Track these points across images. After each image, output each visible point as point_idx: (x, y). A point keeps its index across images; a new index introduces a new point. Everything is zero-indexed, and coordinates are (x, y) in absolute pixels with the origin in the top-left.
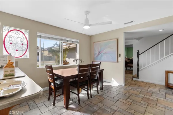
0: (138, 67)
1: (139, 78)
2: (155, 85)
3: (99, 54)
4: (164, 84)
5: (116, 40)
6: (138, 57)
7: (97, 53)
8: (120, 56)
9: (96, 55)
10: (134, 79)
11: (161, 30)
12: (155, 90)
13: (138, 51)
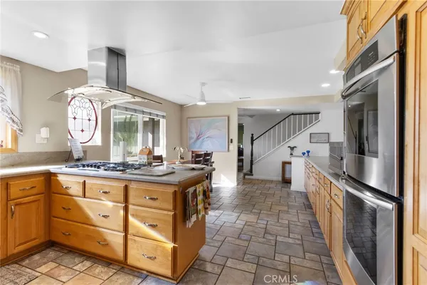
0: (252, 158)
1: (252, 175)
2: (272, 182)
3: (198, 138)
4: (280, 179)
5: (227, 118)
6: (252, 144)
7: (195, 136)
8: (232, 142)
9: (192, 141)
10: (247, 177)
11: (278, 110)
12: (272, 185)
13: (252, 135)
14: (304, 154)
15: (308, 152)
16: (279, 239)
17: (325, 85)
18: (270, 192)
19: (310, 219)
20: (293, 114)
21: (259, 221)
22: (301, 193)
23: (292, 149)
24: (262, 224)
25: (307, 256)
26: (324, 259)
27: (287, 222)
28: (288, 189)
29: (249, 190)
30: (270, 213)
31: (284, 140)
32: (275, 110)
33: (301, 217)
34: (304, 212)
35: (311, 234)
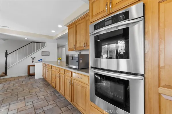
0: (6, 65)
1: (7, 76)
2: (22, 77)
4: (27, 74)
6: (6, 57)
10: (2, 77)
11: (26, 39)
12: (23, 79)
13: (7, 51)
14: (39, 61)
15: (41, 60)
16: (45, 109)
17: (53, 31)
18: (24, 83)
19: (52, 90)
20: (33, 42)
21: (27, 104)
22: (40, 79)
23: (33, 59)
24: (29, 105)
25: (62, 110)
26: (69, 107)
27: (43, 97)
28: (33, 79)
29: (7, 86)
30: (31, 96)
31: (29, 54)
32: (25, 38)
33: (48, 91)
34: (47, 88)
35: (57, 98)
